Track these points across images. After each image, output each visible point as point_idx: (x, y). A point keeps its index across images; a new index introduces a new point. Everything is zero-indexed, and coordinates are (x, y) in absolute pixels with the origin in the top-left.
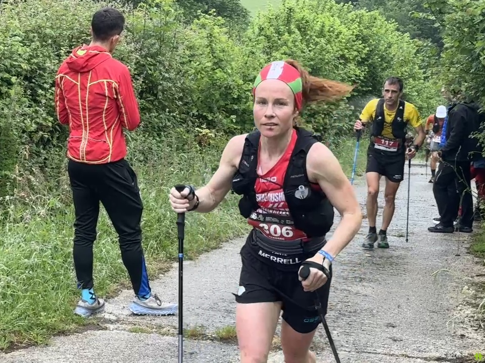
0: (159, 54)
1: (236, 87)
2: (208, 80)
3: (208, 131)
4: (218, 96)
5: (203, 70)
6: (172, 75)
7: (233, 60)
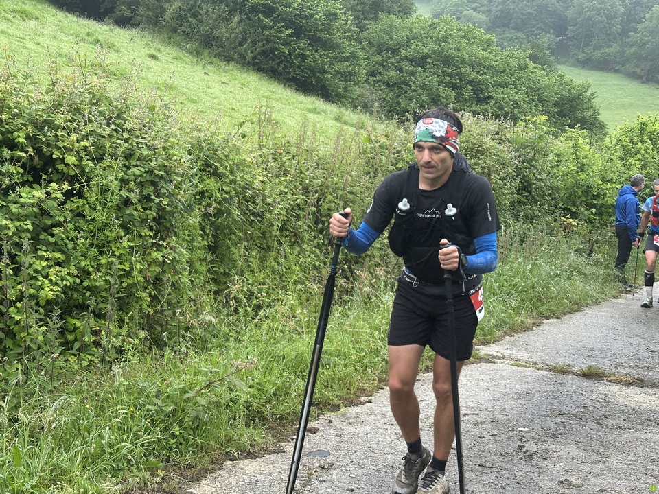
0: (534, 161)
1: (596, 186)
2: (573, 181)
3: (571, 220)
4: (580, 193)
5: (569, 173)
6: (544, 176)
7: (594, 164)
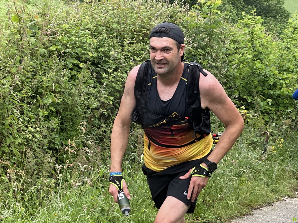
0: (208, 47)
1: (272, 76)
2: (249, 70)
3: (246, 111)
5: (244, 61)
